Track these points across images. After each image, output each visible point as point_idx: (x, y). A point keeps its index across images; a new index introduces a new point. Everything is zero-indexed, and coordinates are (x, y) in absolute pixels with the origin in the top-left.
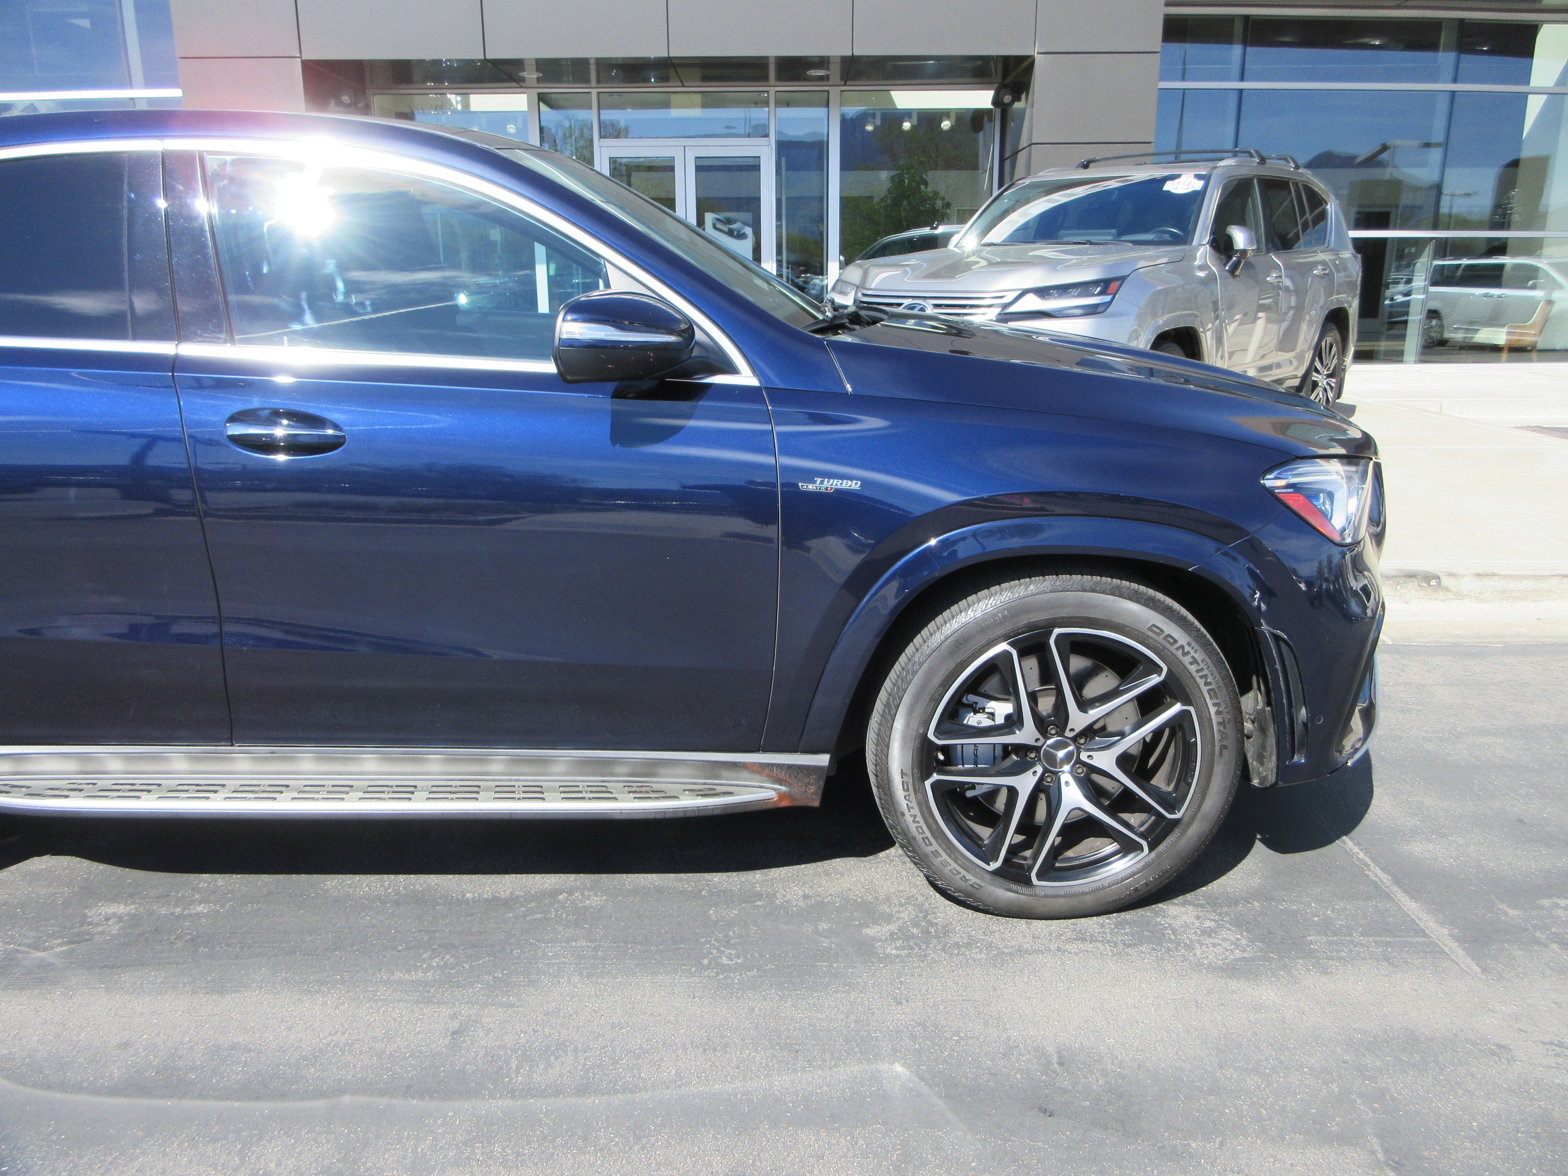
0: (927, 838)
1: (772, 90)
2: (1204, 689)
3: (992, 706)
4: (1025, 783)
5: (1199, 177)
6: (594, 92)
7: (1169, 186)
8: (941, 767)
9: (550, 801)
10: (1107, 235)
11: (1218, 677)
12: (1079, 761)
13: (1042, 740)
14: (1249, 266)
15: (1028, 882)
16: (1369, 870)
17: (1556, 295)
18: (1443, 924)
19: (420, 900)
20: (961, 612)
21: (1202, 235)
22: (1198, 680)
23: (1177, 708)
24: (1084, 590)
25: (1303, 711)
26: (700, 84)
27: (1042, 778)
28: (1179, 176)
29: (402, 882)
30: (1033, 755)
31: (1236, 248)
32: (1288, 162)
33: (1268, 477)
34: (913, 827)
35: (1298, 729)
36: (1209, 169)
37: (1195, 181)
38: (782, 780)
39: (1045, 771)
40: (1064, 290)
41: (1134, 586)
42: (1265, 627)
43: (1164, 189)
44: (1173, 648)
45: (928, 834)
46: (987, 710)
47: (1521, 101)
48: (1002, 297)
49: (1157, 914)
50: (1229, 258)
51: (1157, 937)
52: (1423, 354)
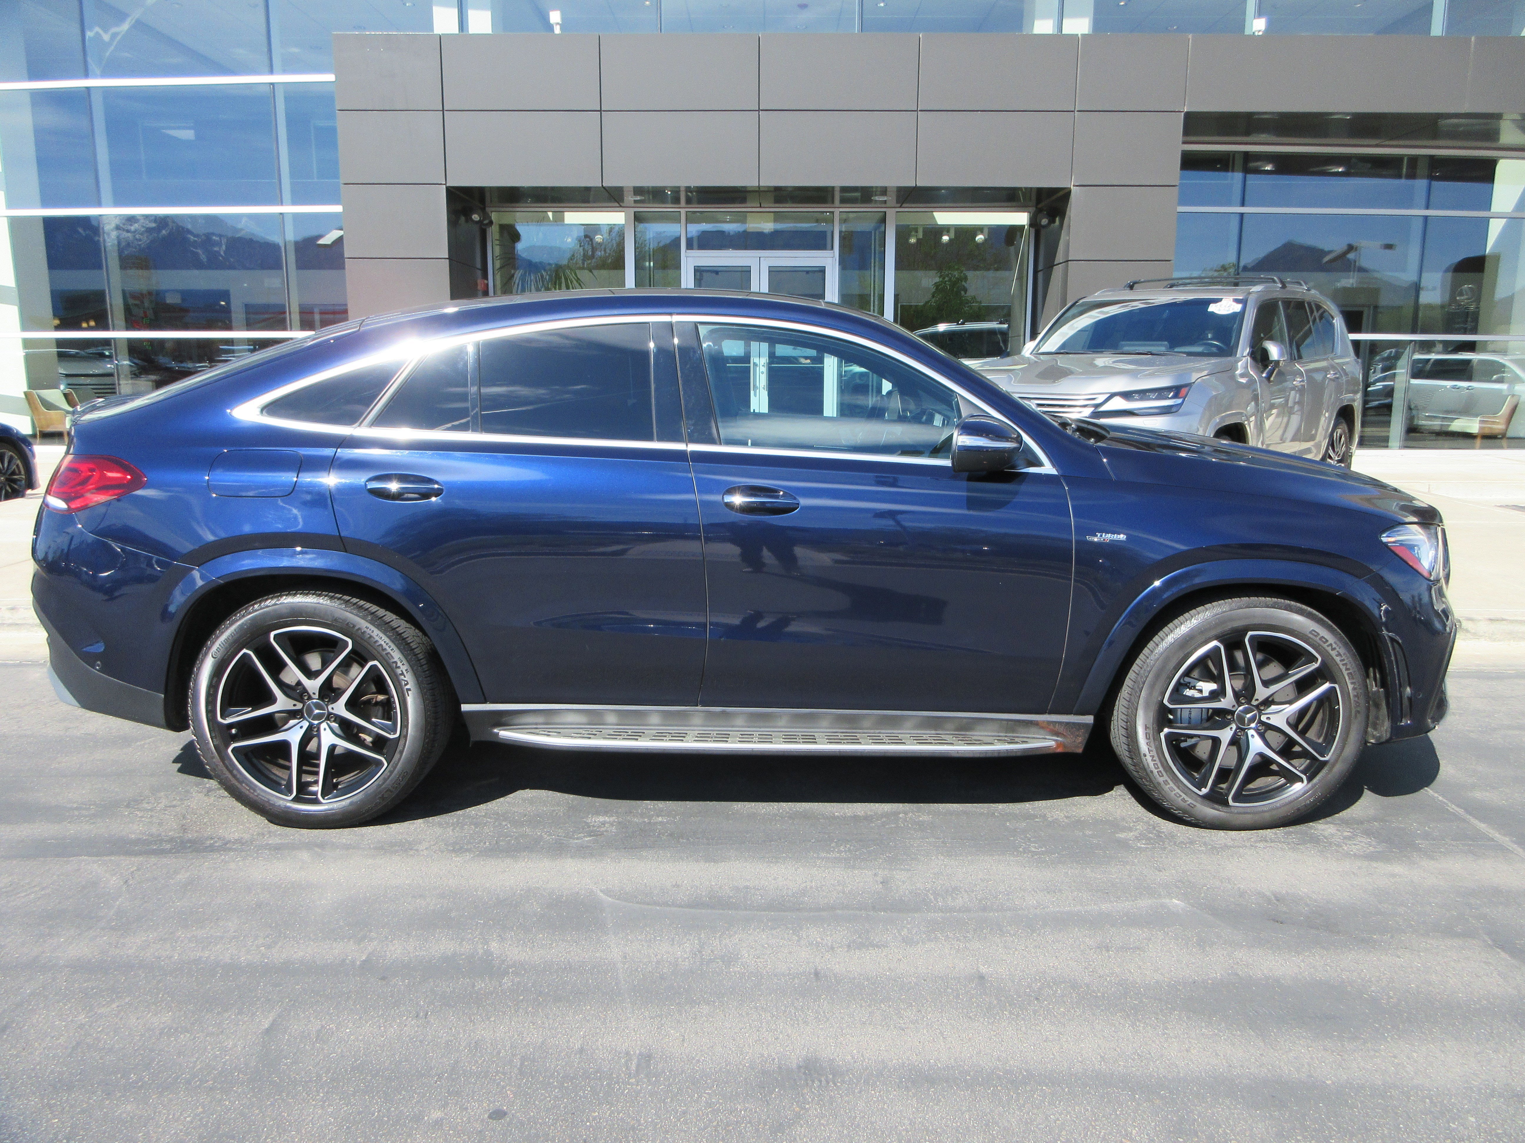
0: (1160, 771)
1: (837, 211)
2: (1345, 673)
3: (1201, 685)
4: (1226, 735)
5: (1237, 301)
6: (683, 211)
7: (1212, 308)
8: (1170, 723)
9: (908, 745)
10: (1161, 347)
11: (1354, 665)
12: (1261, 722)
13: (1236, 706)
14: (1281, 374)
15: (1226, 804)
16: (1448, 806)
17: (1519, 388)
18: (1505, 835)
19: (805, 816)
20: (1187, 620)
21: (1244, 350)
22: (1341, 667)
23: (1327, 686)
24: (1268, 607)
25: (1408, 689)
26: (773, 205)
27: (1235, 733)
28: (1219, 300)
29: (785, 806)
30: (1229, 717)
31: (1271, 359)
32: (1301, 285)
33: (1384, 535)
34: (1151, 764)
35: (1406, 702)
36: (1245, 294)
37: (1235, 304)
38: (1060, 733)
39: (1238, 728)
40: (1143, 394)
41: (1299, 605)
42: (1385, 632)
43: (1209, 310)
44: (1325, 646)
45: (1161, 769)
46: (1197, 688)
47: (1484, 223)
48: (1094, 399)
49: (1311, 828)
50: (1266, 367)
51: (1315, 840)
52: (1406, 440)
